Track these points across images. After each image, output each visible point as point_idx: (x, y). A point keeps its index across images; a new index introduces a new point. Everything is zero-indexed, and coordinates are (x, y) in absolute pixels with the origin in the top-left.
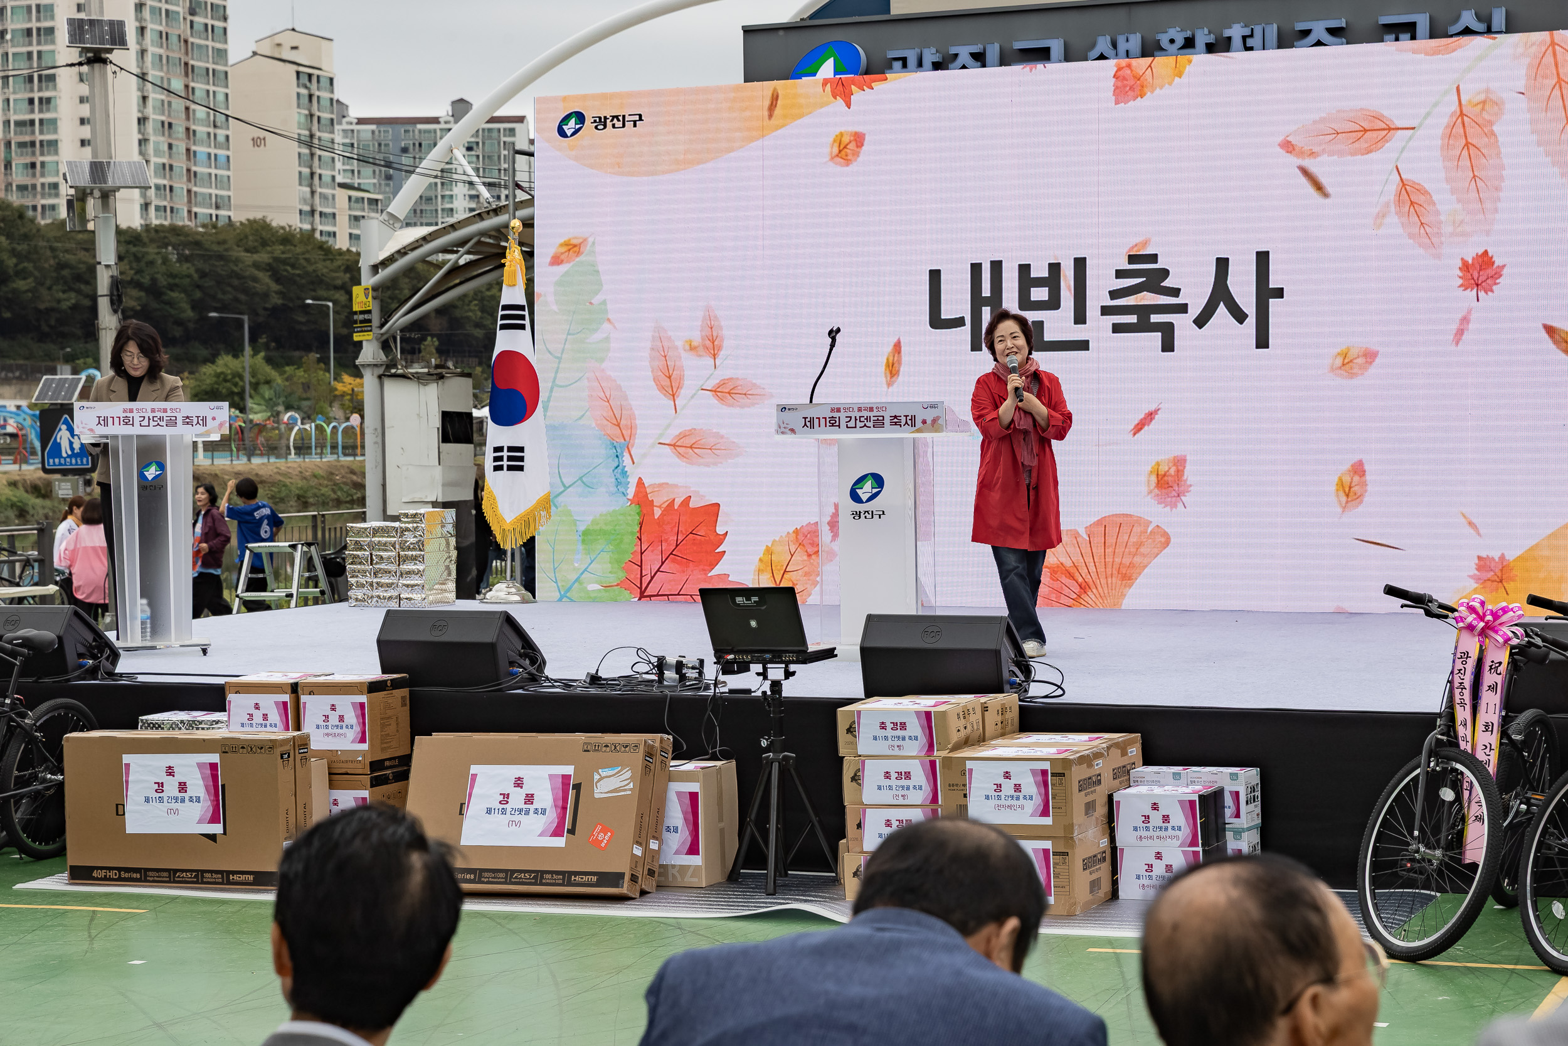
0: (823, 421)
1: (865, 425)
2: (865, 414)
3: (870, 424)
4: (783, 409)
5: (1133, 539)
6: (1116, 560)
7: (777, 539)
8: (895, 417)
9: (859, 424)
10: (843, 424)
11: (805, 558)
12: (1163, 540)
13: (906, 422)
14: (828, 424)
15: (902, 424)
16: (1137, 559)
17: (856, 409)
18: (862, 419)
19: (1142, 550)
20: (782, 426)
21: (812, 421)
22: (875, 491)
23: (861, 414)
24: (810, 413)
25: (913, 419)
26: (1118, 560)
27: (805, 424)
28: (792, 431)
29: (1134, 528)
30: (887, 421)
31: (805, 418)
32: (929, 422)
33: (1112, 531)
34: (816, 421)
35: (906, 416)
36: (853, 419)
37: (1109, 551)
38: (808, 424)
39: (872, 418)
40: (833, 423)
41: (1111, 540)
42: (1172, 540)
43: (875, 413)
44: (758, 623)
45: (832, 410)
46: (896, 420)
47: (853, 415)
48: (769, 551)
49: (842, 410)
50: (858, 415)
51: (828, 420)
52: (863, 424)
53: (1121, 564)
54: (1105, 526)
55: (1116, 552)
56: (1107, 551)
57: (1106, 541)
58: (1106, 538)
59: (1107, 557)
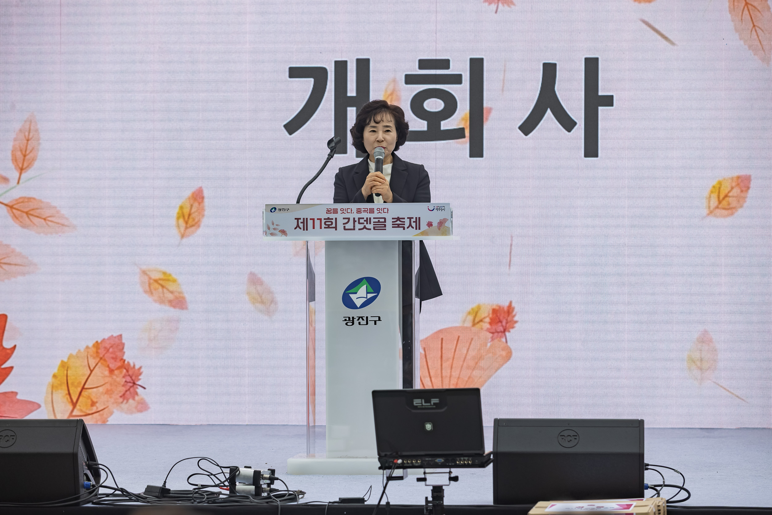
0: (317, 223)
1: (365, 226)
2: (365, 215)
3: (371, 226)
4: (273, 209)
5: (472, 353)
6: (453, 374)
7: (74, 353)
8: (398, 219)
9: (358, 226)
10: (340, 226)
11: (107, 373)
12: (504, 353)
13: (410, 225)
14: (323, 225)
15: (406, 226)
16: (476, 373)
17: (354, 210)
18: (362, 221)
19: (482, 363)
20: (272, 227)
21: (305, 221)
22: (370, 296)
23: (360, 216)
24: (302, 215)
25: (418, 221)
26: (455, 374)
27: (298, 226)
28: (283, 232)
29: (473, 342)
30: (389, 224)
31: (298, 219)
32: (435, 224)
33: (449, 346)
34: (310, 223)
35: (410, 218)
36: (351, 221)
37: (446, 365)
38: (301, 225)
39: (373, 220)
40: (329, 224)
41: (448, 354)
42: (514, 354)
43: (376, 215)
44: (434, 426)
45: (328, 211)
46: (398, 222)
47: (351, 216)
48: (64, 366)
49: (339, 211)
50: (357, 216)
51: (323, 221)
52: (362, 226)
53: (459, 378)
54: (442, 339)
55: (454, 366)
56: (444, 365)
57: (443, 355)
58: (443, 352)
59: (443, 371)
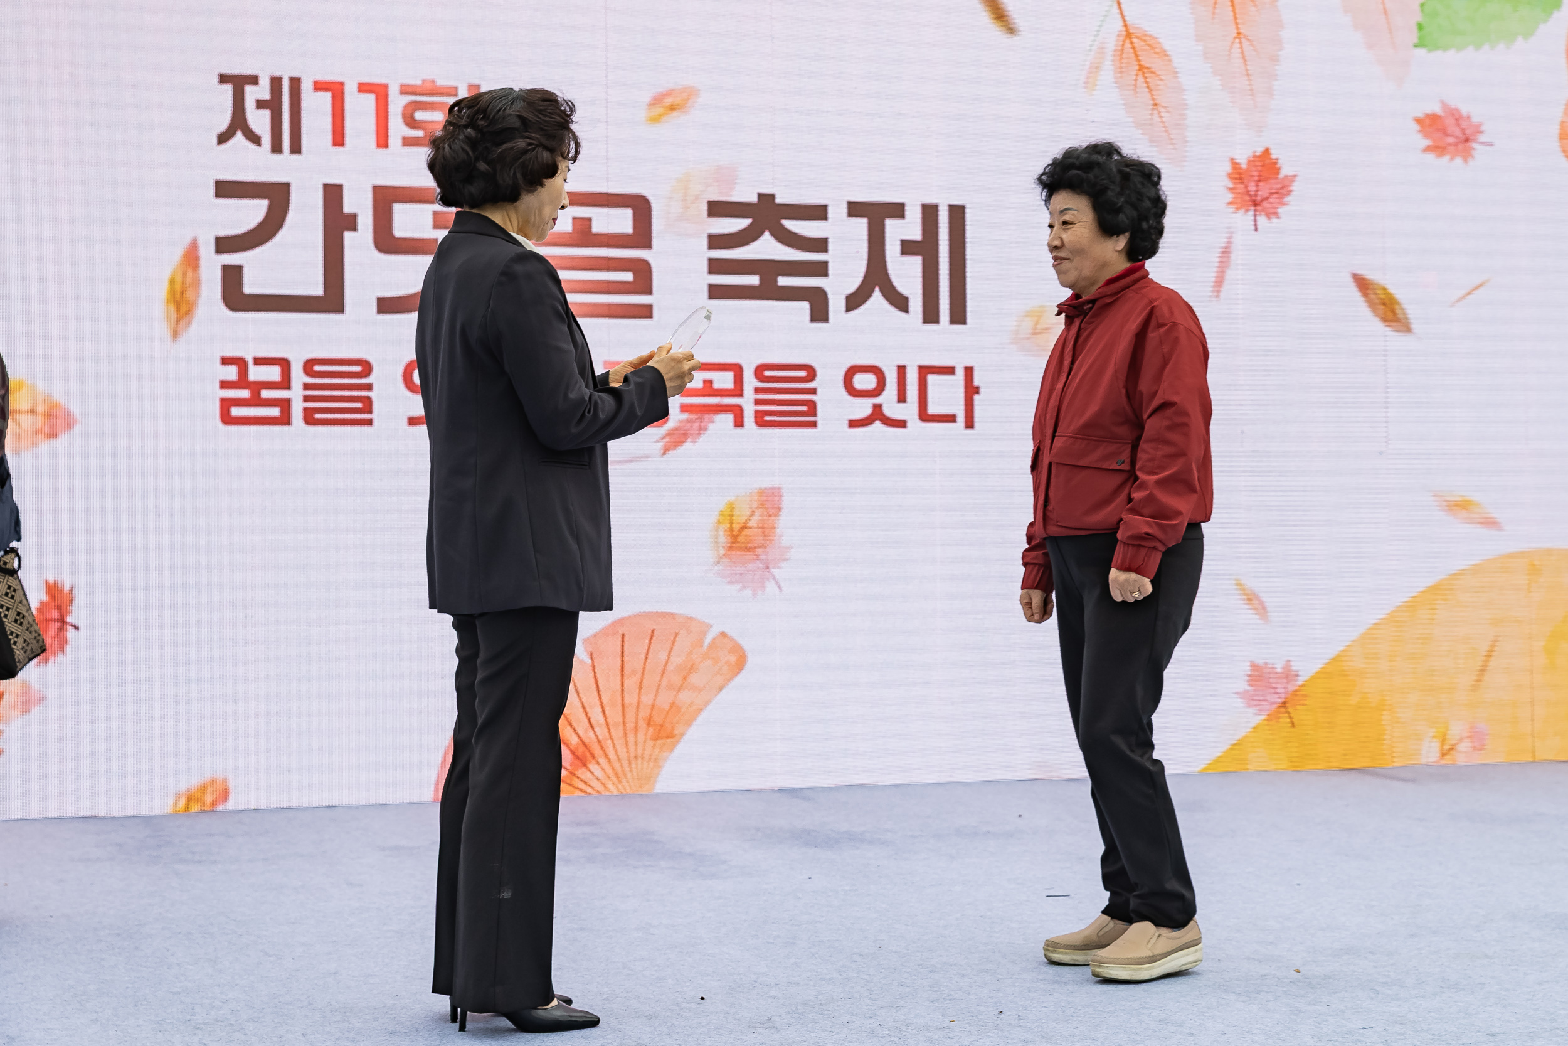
5: (677, 660)
6: (644, 699)
12: (733, 659)
16: (685, 697)
19: (695, 679)
26: (647, 699)
29: (678, 640)
33: (636, 649)
37: (631, 683)
41: (634, 663)
42: (751, 660)
53: (653, 706)
54: (623, 636)
55: (644, 684)
56: (626, 682)
57: (626, 666)
58: (626, 659)
59: (626, 695)
